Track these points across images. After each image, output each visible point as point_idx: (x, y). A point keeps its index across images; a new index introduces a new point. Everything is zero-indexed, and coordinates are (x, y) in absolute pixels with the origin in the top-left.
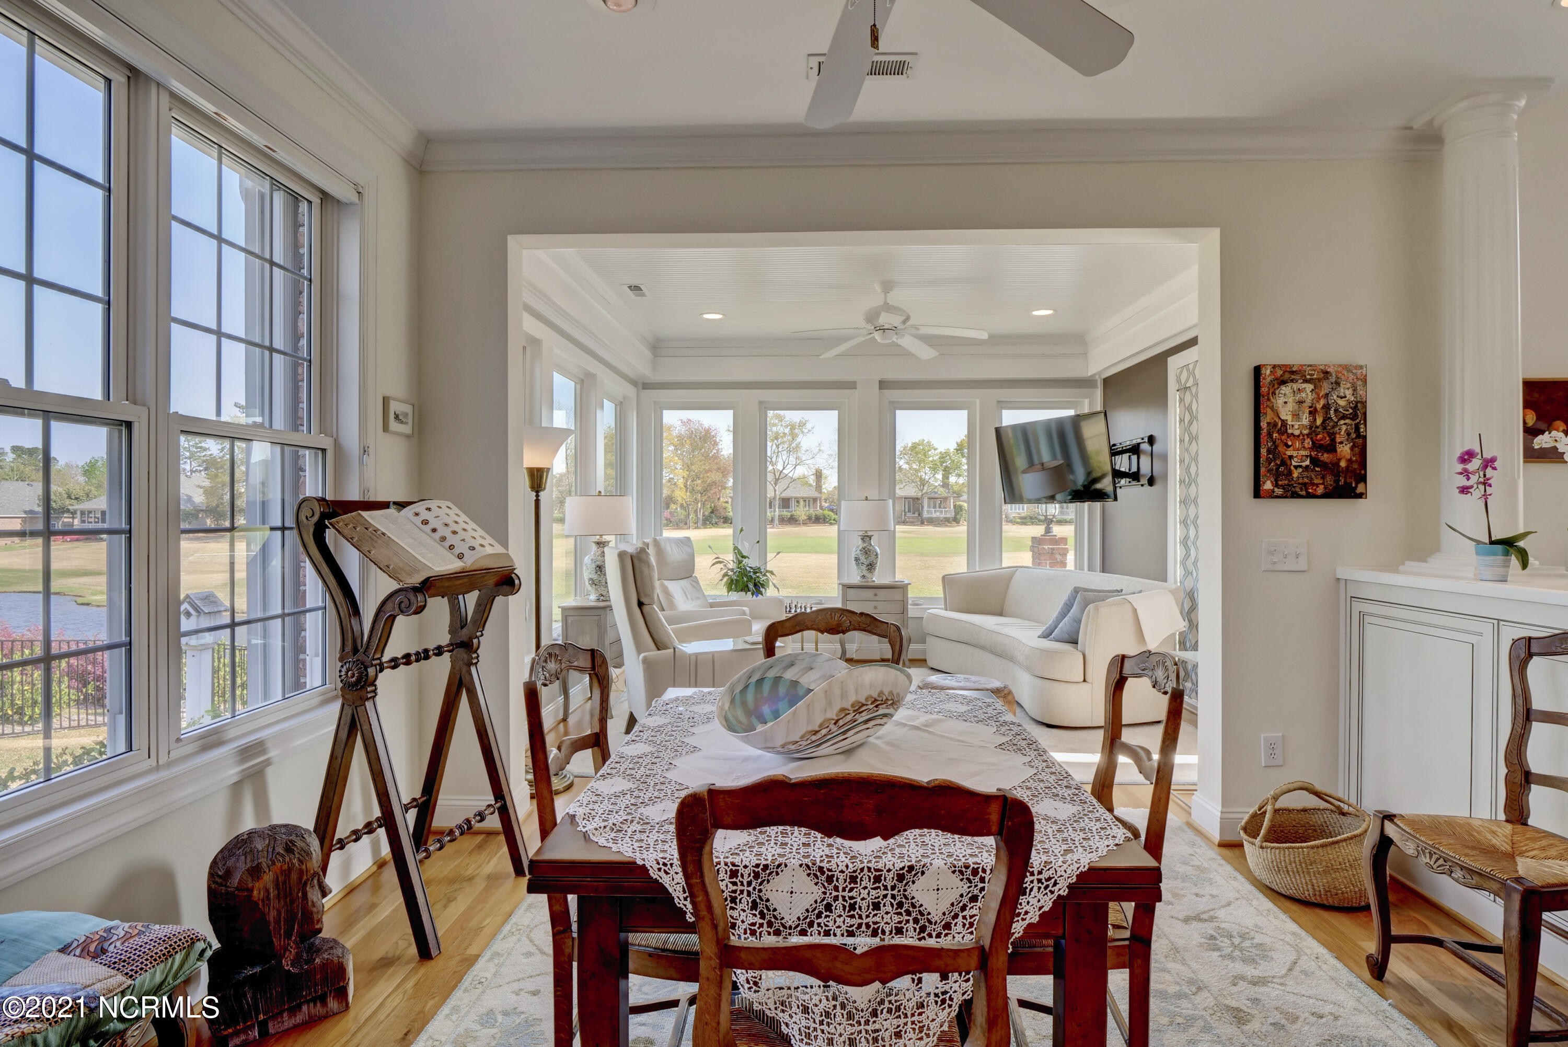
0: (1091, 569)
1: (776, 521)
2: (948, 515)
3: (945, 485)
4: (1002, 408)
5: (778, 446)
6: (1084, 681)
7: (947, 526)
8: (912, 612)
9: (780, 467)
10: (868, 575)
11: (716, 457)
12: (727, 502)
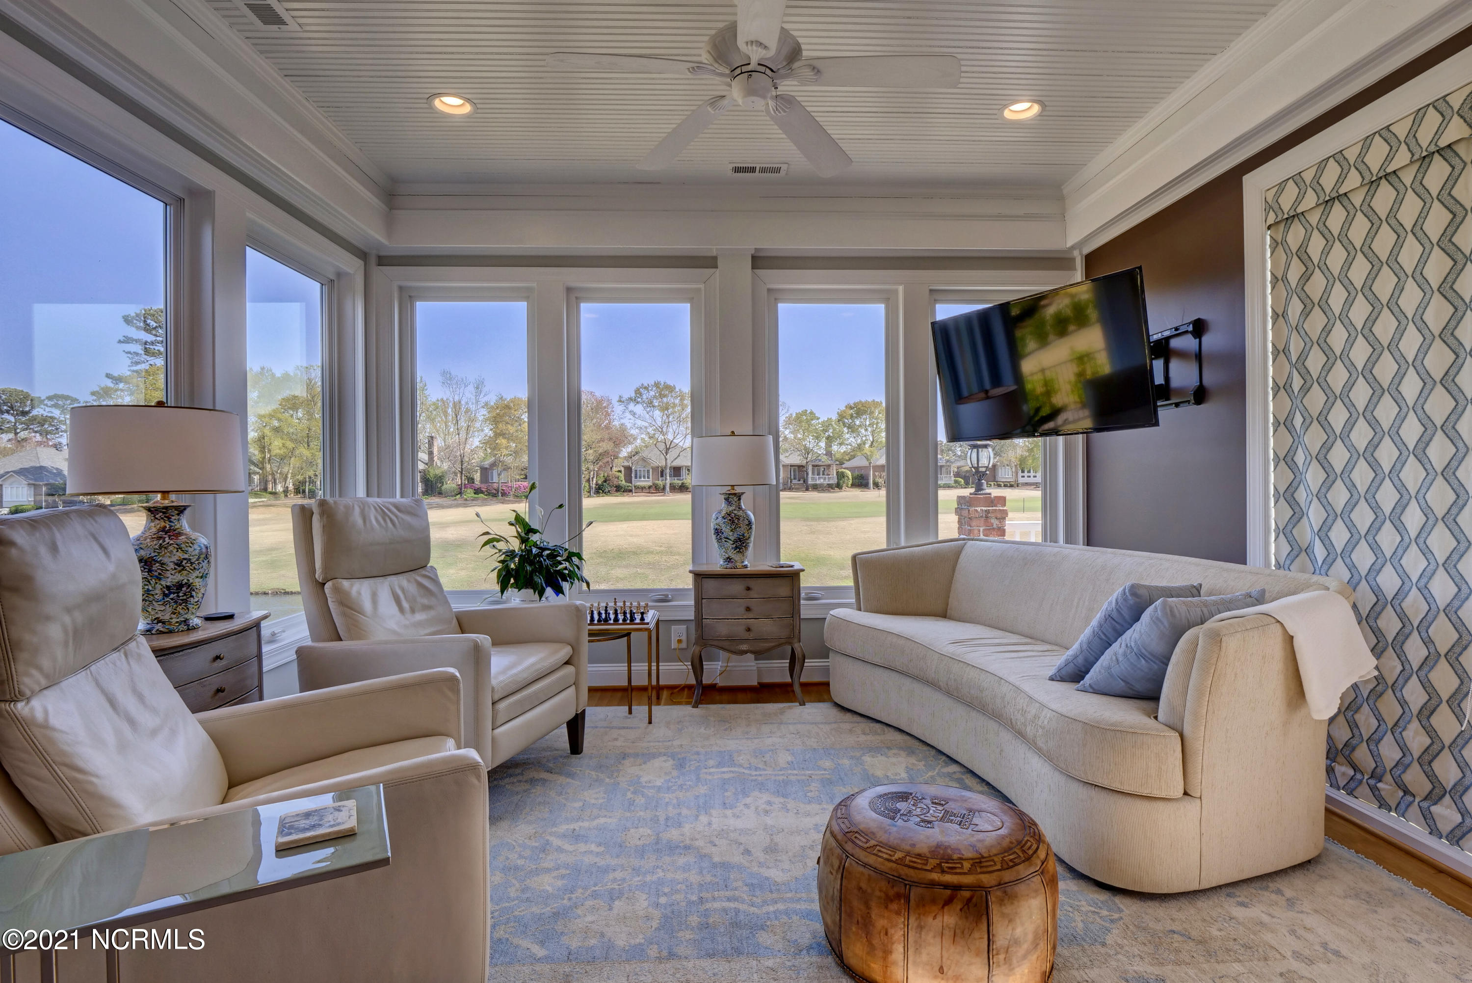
0: (1069, 540)
1: (668, 488)
2: (831, 482)
3: (829, 453)
4: (936, 301)
5: (668, 417)
6: (1186, 793)
7: (829, 492)
8: (807, 610)
9: (670, 437)
10: (736, 557)
11: (607, 427)
12: (620, 471)
